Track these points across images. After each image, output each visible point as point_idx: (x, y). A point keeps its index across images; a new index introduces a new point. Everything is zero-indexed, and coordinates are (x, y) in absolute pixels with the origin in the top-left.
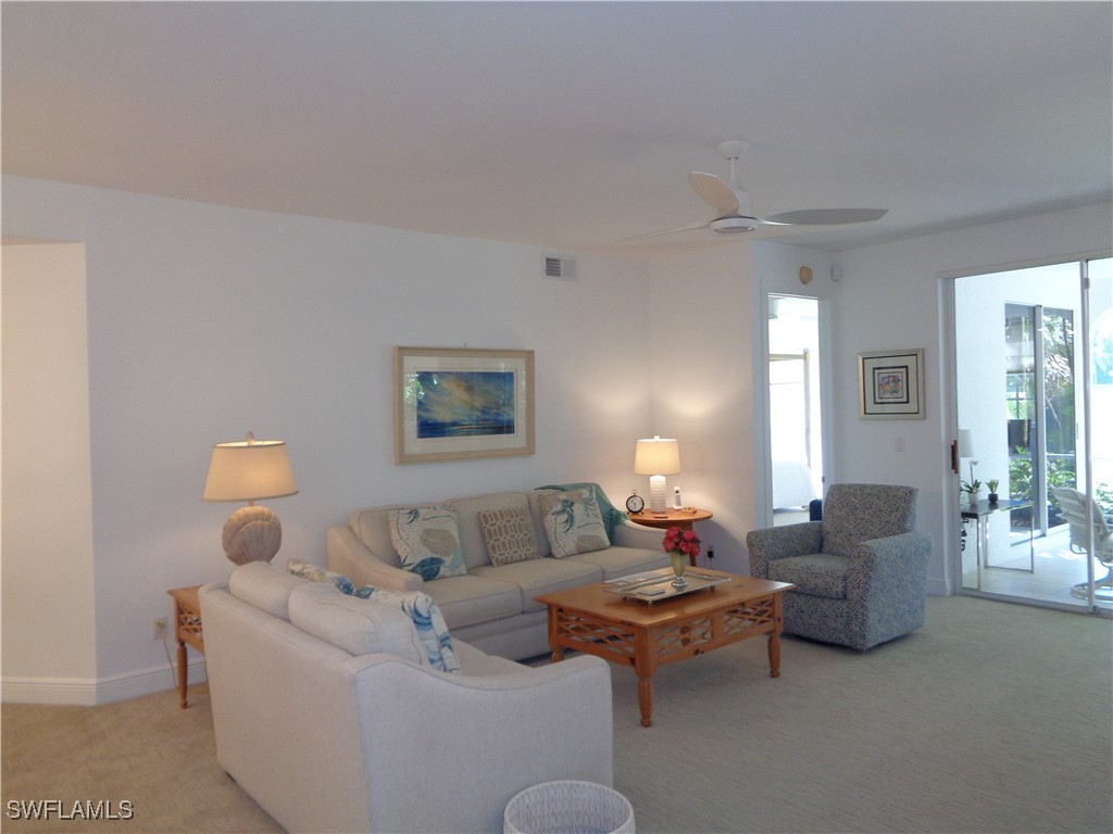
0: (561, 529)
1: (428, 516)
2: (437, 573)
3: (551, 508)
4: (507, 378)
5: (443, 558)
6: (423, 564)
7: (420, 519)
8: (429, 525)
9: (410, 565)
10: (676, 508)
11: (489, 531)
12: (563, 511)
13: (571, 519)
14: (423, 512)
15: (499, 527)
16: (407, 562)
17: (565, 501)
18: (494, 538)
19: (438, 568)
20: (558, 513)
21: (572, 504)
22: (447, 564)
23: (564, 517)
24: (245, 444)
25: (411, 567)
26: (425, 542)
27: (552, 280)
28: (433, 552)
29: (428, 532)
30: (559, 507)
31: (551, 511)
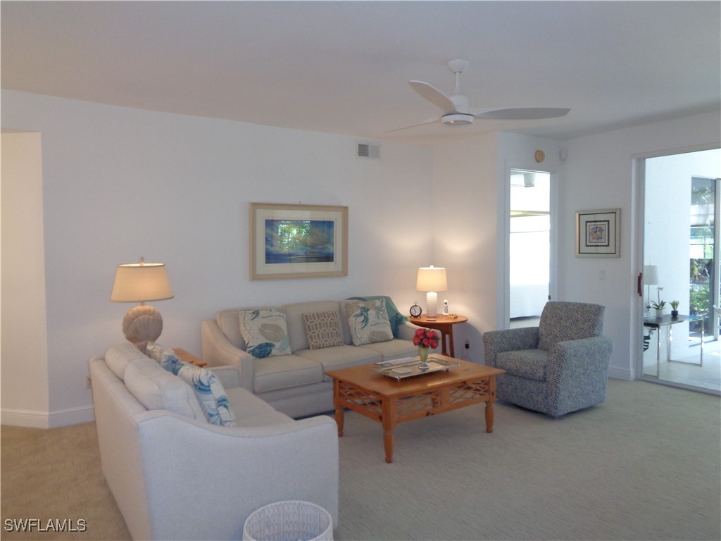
0: (359, 326)
1: (265, 316)
2: (270, 353)
3: (353, 312)
4: (330, 224)
5: (274, 343)
6: (260, 347)
7: (259, 317)
8: (265, 321)
9: (251, 347)
10: (444, 314)
11: (309, 326)
12: (361, 314)
13: (366, 320)
14: (262, 313)
15: (316, 324)
16: (249, 345)
17: (363, 308)
18: (312, 331)
19: (271, 350)
20: (357, 316)
21: (368, 310)
22: (276, 347)
23: (362, 318)
24: (139, 265)
25: (252, 348)
26: (262, 332)
27: (363, 159)
28: (268, 339)
29: (264, 326)
30: (359, 312)
31: (353, 314)
